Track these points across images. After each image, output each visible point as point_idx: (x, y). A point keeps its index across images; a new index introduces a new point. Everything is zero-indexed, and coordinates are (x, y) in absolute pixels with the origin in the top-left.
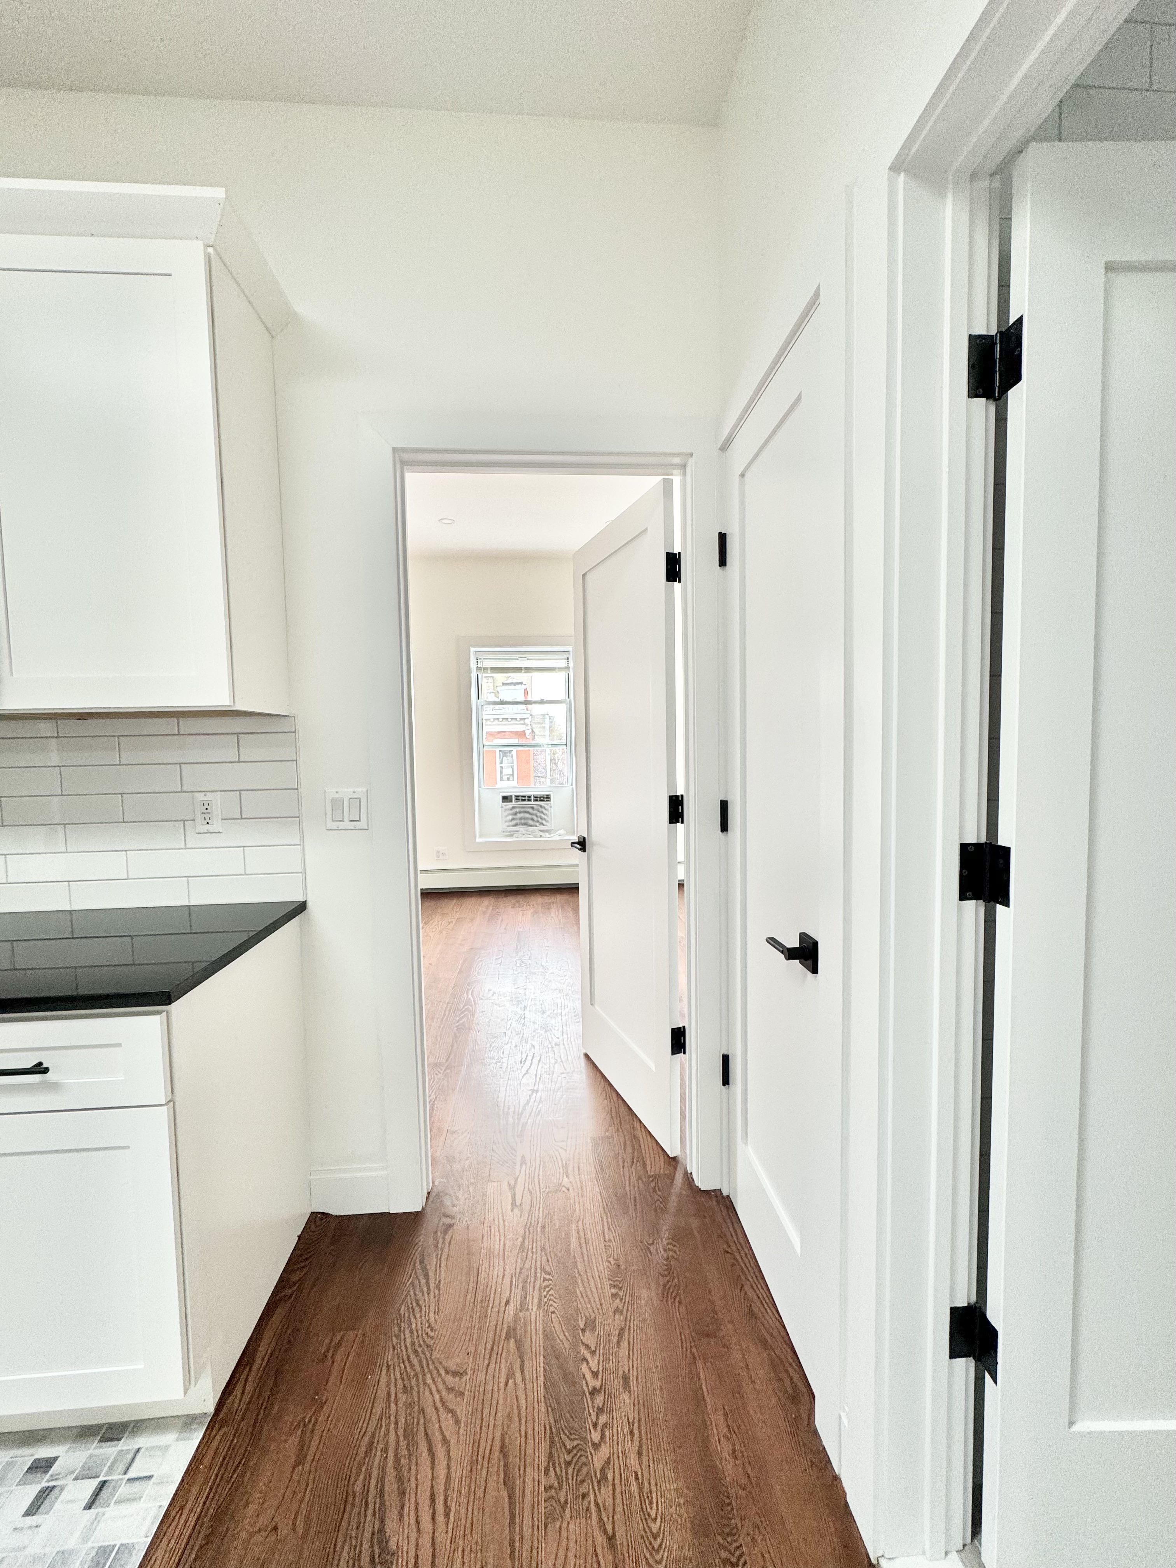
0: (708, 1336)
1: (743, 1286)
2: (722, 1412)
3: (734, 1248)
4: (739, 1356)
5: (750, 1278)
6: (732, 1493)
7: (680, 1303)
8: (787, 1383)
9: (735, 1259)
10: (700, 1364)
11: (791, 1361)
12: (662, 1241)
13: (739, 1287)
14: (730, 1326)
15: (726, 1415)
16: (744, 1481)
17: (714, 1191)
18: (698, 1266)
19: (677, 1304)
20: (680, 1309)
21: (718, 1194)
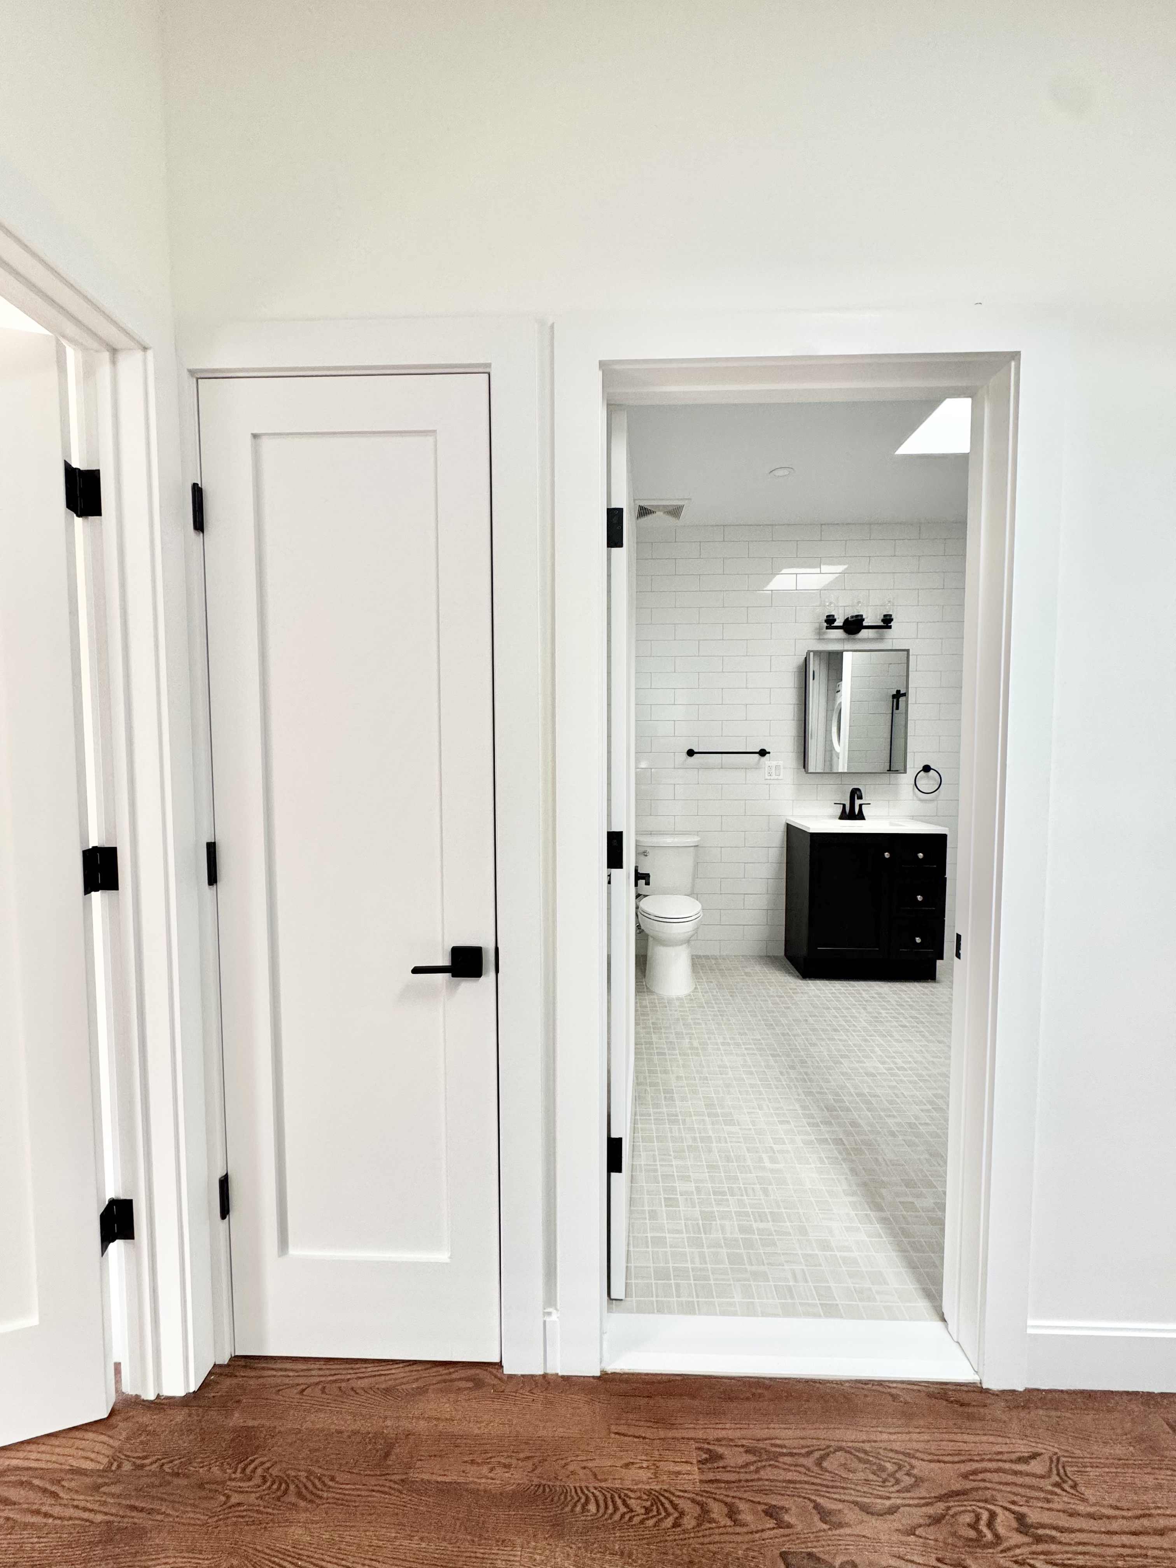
0: (387, 1455)
1: (352, 1389)
2: (469, 1466)
3: (301, 1380)
4: (422, 1424)
5: (349, 1376)
6: (536, 1481)
7: (332, 1479)
8: (463, 1384)
9: (317, 1384)
10: (414, 1475)
11: (447, 1371)
12: (234, 1479)
13: (352, 1393)
14: (388, 1423)
15: (473, 1462)
16: (529, 1464)
17: (210, 1373)
18: (299, 1436)
19: (331, 1483)
20: (341, 1481)
21: (217, 1370)
